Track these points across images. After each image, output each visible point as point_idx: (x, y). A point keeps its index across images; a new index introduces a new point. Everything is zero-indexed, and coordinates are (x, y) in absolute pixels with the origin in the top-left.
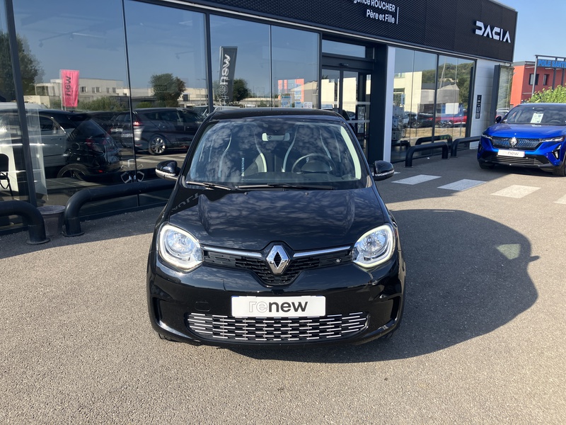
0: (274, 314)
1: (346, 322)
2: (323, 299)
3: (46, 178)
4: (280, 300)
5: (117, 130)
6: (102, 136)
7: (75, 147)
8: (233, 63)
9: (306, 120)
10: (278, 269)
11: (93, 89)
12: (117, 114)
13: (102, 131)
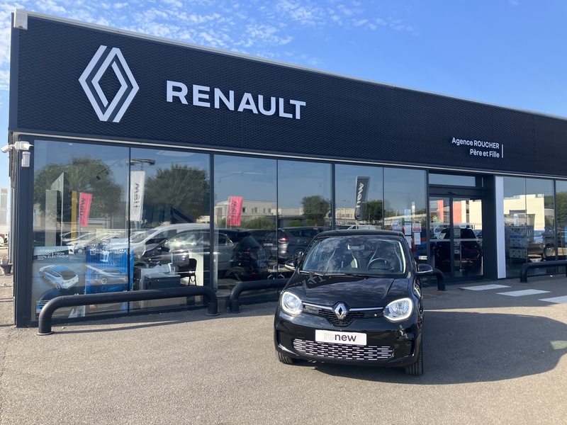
0: (338, 341)
1: (380, 351)
2: (365, 335)
3: (218, 278)
4: (341, 334)
5: (268, 245)
6: (257, 248)
7: (238, 255)
8: (365, 189)
9: (376, 237)
10: (341, 317)
11: (253, 209)
12: (270, 232)
13: (257, 244)
